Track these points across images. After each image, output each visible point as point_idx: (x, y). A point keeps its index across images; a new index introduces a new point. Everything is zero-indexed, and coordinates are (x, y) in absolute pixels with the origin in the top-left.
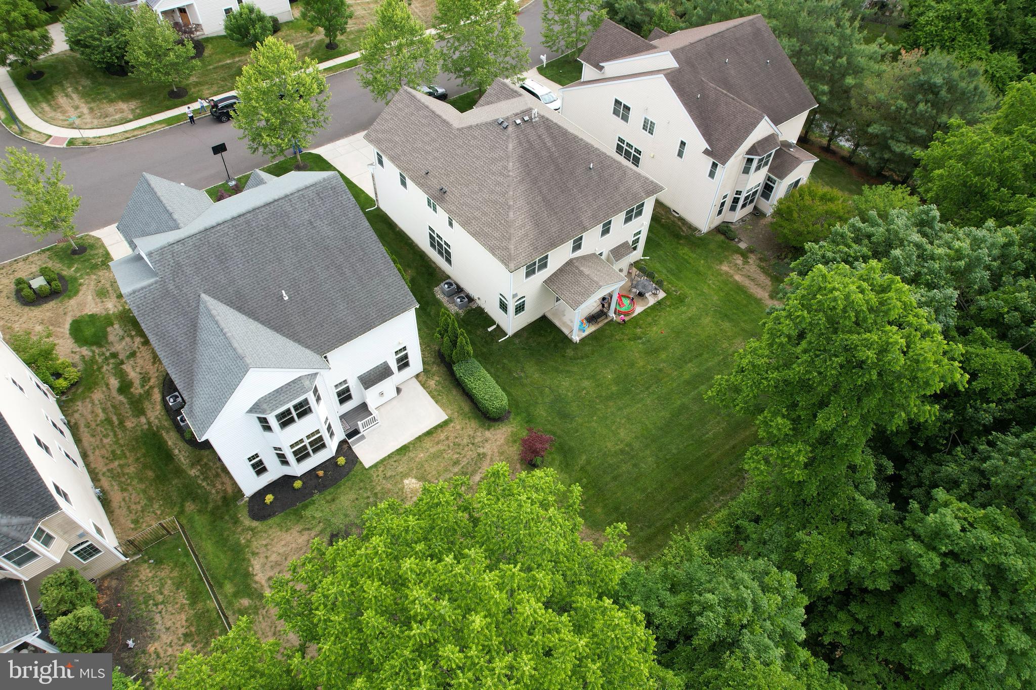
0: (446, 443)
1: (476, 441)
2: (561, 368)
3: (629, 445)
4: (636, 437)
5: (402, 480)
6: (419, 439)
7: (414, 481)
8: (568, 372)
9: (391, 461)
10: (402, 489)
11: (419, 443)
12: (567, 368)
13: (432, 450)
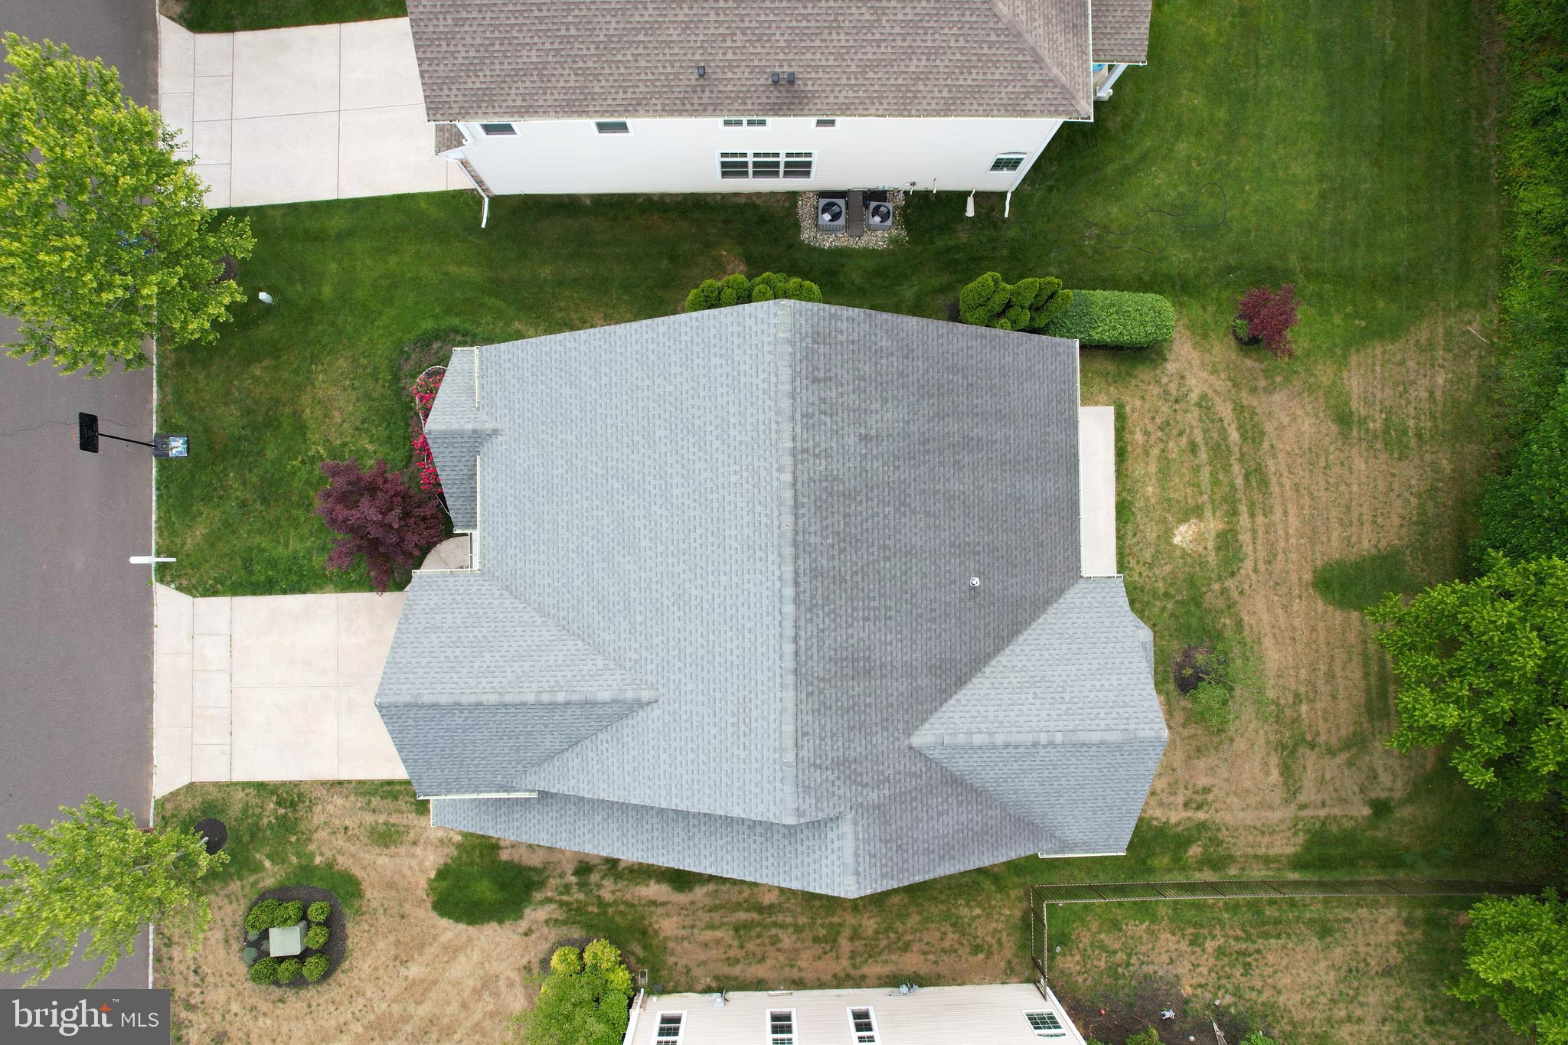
0: (1153, 438)
1: (1174, 392)
2: (1129, 159)
3: (1322, 177)
4: (1319, 155)
5: (1170, 544)
6: (1120, 474)
7: (1183, 528)
8: (1144, 157)
9: (1130, 541)
10: (1184, 554)
11: (1129, 482)
12: (1137, 153)
13: (1152, 468)
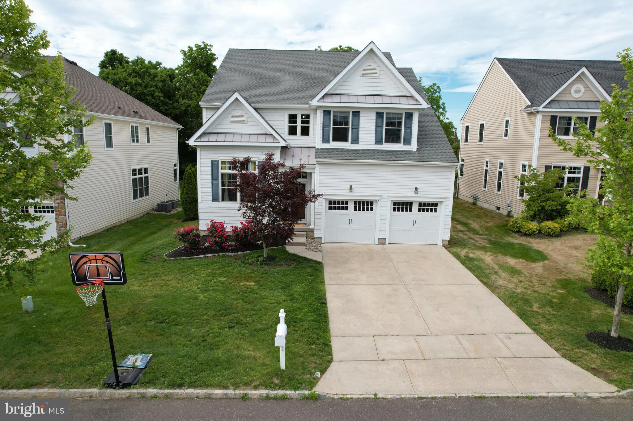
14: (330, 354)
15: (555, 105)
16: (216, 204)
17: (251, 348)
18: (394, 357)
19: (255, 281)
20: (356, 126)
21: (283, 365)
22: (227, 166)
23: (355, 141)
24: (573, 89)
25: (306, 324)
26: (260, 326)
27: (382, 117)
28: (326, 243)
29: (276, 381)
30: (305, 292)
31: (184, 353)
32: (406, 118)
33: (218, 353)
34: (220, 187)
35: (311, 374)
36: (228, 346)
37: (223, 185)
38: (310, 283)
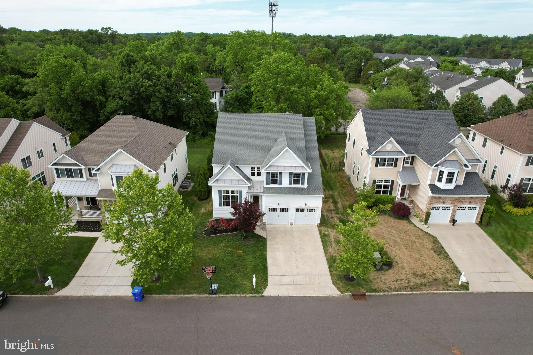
14: (267, 282)
15: (378, 154)
16: (221, 207)
17: (245, 281)
18: (285, 284)
19: (242, 250)
20: (281, 178)
21: (254, 287)
22: (225, 192)
23: (280, 184)
24: (387, 146)
25: (260, 271)
26: (246, 272)
27: (292, 175)
28: (268, 224)
29: (253, 292)
30: (260, 256)
31: (226, 283)
32: (302, 175)
33: (236, 283)
34: (223, 201)
35: (262, 289)
36: (238, 280)
37: (224, 200)
38: (262, 251)
